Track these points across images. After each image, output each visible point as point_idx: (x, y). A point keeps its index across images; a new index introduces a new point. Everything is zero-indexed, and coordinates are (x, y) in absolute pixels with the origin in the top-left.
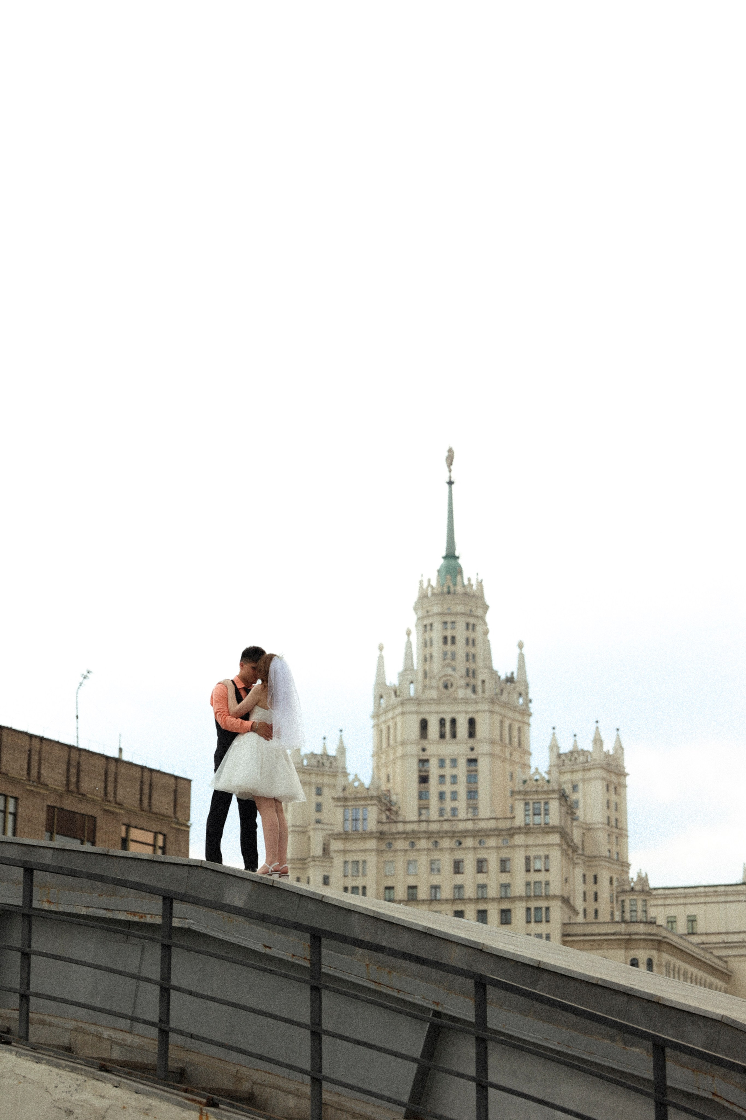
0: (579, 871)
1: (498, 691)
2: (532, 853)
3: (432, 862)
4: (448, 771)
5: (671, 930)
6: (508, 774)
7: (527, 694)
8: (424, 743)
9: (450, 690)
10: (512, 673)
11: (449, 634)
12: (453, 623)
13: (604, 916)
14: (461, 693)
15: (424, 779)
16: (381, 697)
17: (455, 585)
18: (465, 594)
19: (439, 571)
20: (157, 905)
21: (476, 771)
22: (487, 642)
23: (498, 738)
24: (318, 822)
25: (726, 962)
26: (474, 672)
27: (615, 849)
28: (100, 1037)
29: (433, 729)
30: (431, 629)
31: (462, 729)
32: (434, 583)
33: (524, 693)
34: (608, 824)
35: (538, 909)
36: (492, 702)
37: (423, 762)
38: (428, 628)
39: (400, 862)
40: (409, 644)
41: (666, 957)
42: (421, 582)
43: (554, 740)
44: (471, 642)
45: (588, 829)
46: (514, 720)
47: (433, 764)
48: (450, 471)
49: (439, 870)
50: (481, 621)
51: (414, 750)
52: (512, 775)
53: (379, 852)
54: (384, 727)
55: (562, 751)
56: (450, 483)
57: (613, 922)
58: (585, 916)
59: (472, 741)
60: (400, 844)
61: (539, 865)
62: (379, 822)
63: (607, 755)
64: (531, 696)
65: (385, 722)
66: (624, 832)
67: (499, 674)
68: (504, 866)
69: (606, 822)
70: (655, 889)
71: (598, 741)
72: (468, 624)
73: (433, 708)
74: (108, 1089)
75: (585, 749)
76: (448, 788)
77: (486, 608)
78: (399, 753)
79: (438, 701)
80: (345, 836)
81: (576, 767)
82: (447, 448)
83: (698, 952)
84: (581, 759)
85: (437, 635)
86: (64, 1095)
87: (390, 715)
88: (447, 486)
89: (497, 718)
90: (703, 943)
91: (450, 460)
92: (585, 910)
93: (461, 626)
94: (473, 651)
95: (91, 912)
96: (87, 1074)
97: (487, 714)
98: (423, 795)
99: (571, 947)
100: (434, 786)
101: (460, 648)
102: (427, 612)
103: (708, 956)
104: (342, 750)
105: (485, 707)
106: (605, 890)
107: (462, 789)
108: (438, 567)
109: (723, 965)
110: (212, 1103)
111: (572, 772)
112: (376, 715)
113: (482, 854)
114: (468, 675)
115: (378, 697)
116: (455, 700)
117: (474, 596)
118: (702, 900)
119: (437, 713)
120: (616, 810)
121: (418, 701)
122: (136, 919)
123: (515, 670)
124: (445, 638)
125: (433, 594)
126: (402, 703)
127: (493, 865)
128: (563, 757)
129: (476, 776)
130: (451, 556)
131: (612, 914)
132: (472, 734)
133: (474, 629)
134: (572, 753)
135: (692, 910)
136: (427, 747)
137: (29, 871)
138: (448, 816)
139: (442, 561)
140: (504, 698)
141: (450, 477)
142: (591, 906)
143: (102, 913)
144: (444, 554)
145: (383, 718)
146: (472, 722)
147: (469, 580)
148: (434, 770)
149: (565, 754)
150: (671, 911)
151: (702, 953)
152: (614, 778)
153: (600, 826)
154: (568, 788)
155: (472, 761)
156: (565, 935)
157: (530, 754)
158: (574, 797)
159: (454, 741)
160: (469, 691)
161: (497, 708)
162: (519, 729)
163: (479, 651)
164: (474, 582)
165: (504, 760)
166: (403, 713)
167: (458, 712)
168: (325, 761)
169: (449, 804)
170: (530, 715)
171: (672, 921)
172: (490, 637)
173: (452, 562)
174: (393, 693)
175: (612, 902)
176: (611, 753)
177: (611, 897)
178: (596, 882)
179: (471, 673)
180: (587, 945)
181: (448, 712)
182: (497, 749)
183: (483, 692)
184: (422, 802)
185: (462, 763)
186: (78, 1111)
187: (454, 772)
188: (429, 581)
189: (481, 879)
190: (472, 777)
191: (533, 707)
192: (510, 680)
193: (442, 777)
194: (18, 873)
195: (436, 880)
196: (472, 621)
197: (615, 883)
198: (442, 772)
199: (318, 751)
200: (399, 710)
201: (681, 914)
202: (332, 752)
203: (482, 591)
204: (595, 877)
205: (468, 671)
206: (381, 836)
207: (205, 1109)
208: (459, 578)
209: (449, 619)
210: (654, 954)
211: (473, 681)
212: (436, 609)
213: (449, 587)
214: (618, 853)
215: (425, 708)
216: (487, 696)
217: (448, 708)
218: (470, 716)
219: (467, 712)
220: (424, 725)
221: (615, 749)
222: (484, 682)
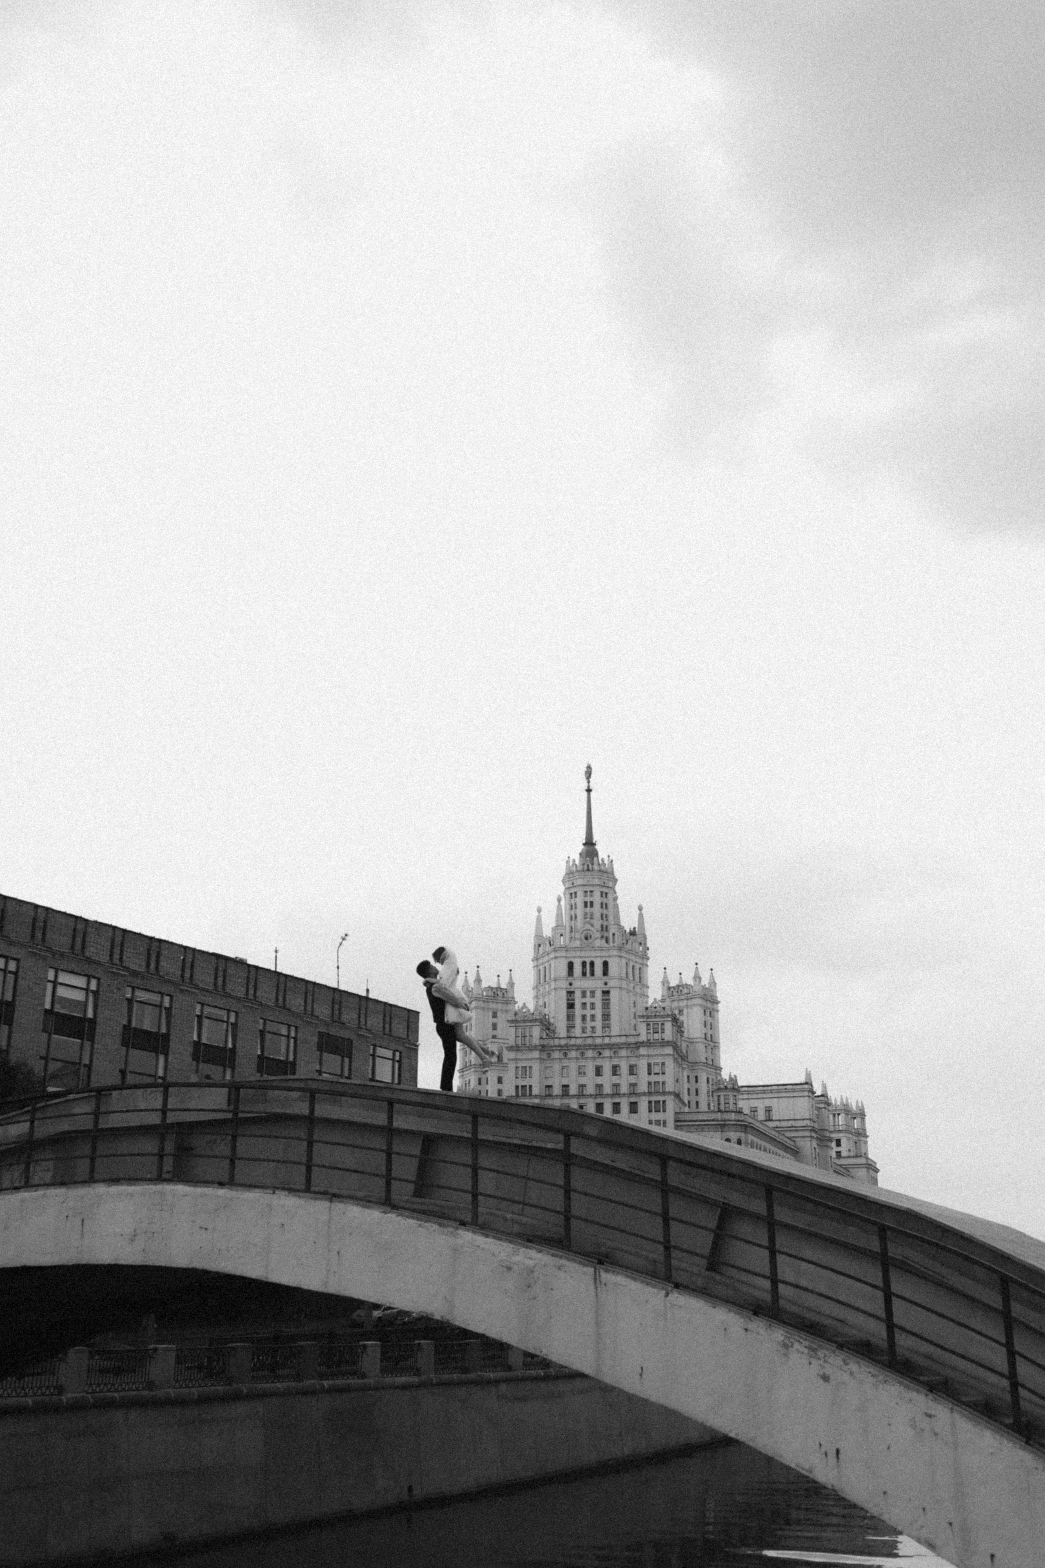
0: (685, 1074)
1: (624, 941)
2: (652, 1061)
3: (579, 1067)
4: (588, 1000)
5: (754, 1117)
6: (632, 1002)
7: (645, 944)
8: (570, 979)
9: (590, 941)
10: (634, 928)
11: (588, 899)
12: (591, 892)
13: (703, 1107)
14: (599, 943)
15: (571, 1006)
16: (539, 945)
17: (593, 864)
18: (600, 871)
19: (580, 854)
20: (561, 1137)
21: (609, 1000)
22: (616, 907)
23: (624, 975)
24: (494, 1037)
25: (794, 1141)
26: (607, 927)
27: (711, 1057)
28: (506, 1220)
29: (578, 969)
30: (576, 897)
31: (598, 969)
32: (577, 862)
33: (643, 943)
34: (706, 1039)
35: (657, 1102)
36: (620, 949)
37: (570, 993)
38: (573, 895)
39: (557, 1067)
40: (559, 907)
41: (750, 1137)
42: (568, 862)
43: (665, 977)
44: (604, 906)
45: (691, 1041)
46: (636, 962)
47: (578, 995)
48: (589, 782)
49: (585, 1073)
50: (612, 892)
51: (564, 984)
52: (635, 1003)
53: (541, 1060)
54: (541, 967)
55: (672, 985)
56: (589, 791)
57: (710, 1111)
58: (689, 1107)
59: (606, 977)
60: (556, 1055)
61: (657, 1069)
62: (541, 1038)
63: (704, 988)
64: (648, 945)
65: (543, 964)
66: (717, 1045)
67: (625, 928)
68: (632, 1070)
69: (703, 1036)
70: (743, 1087)
71: (697, 978)
72: (602, 893)
73: (577, 954)
74: (533, 1253)
75: (688, 983)
76: (588, 1012)
77: (615, 881)
78: (553, 987)
79: (581, 949)
80: (515, 1048)
81: (682, 997)
82: (586, 765)
83: (773, 1134)
84: (685, 991)
85: (580, 900)
86: (505, 1258)
87: (546, 958)
88: (586, 794)
89: (624, 961)
90: (777, 1127)
91: (589, 773)
92: (689, 1102)
93: (597, 894)
94: (605, 912)
95: (497, 1139)
96: (520, 1244)
97: (617, 959)
98: (570, 1017)
99: (682, 1130)
100: (578, 1011)
101: (597, 910)
102: (573, 884)
103: (781, 1137)
104: (511, 984)
105: (615, 953)
106: (703, 1087)
107: (598, 1012)
108: (580, 851)
109: (792, 1143)
110: (600, 1262)
111: (679, 1000)
112: (536, 959)
113: (615, 1062)
114: (602, 930)
115: (537, 946)
116: (593, 949)
117: (607, 873)
118: (776, 1095)
119: (581, 957)
120: (711, 1029)
121: (566, 949)
122: (526, 1143)
123: (637, 926)
124: (586, 903)
125: (577, 871)
126: (555, 950)
127: (624, 1069)
128: (672, 990)
129: (608, 1004)
130: (589, 843)
131: (709, 1105)
132: (605, 973)
133: (606, 897)
134: (678, 986)
135: (768, 1103)
136: (573, 982)
137: (475, 1117)
138: (589, 1034)
139: (583, 847)
140: (629, 946)
141: (589, 787)
142: (694, 1099)
143: (504, 1140)
144: (584, 842)
145: (540, 961)
146: (605, 964)
147: (603, 860)
148: (578, 1000)
149: (674, 988)
150: (754, 1103)
151: (777, 1135)
152: (709, 1005)
153: (700, 1040)
154: (676, 1012)
155: (606, 993)
156: (676, 1121)
157: (648, 987)
158: (681, 1018)
159: (593, 978)
160: (604, 941)
161: (624, 954)
162: (640, 969)
163: (610, 912)
164: (606, 862)
165: (629, 991)
166: (556, 958)
167: (596, 957)
168: (499, 993)
169: (589, 1024)
170: (648, 959)
171: (754, 1110)
172: (619, 902)
173: (591, 848)
174: (548, 943)
175: (709, 1096)
176: (707, 986)
177: (708, 1092)
178: (697, 1081)
179: (604, 929)
180: (692, 1129)
181: (588, 957)
182: (624, 984)
183: (614, 942)
184: (571, 1023)
185: (598, 994)
186: (515, 1267)
187: (593, 1000)
188: (574, 861)
189: (615, 1080)
190: (606, 1004)
191: (650, 953)
192: (633, 933)
193: (584, 1004)
194: (470, 1118)
195: (582, 1080)
196: (605, 890)
197: (711, 1083)
198: (584, 1000)
199: (494, 985)
200: (552, 955)
201: (761, 1105)
202: (503, 986)
203: (613, 868)
204: (696, 1077)
205: (602, 926)
206: (543, 1048)
207: (598, 1266)
208: (595, 859)
209: (588, 889)
210: (742, 1135)
211: (606, 934)
212: (579, 882)
213: (588, 866)
214: (712, 1060)
215: (572, 954)
216: (615, 945)
217: (588, 954)
218: (604, 959)
219: (601, 957)
220: (571, 966)
221: (709, 983)
222: (614, 934)
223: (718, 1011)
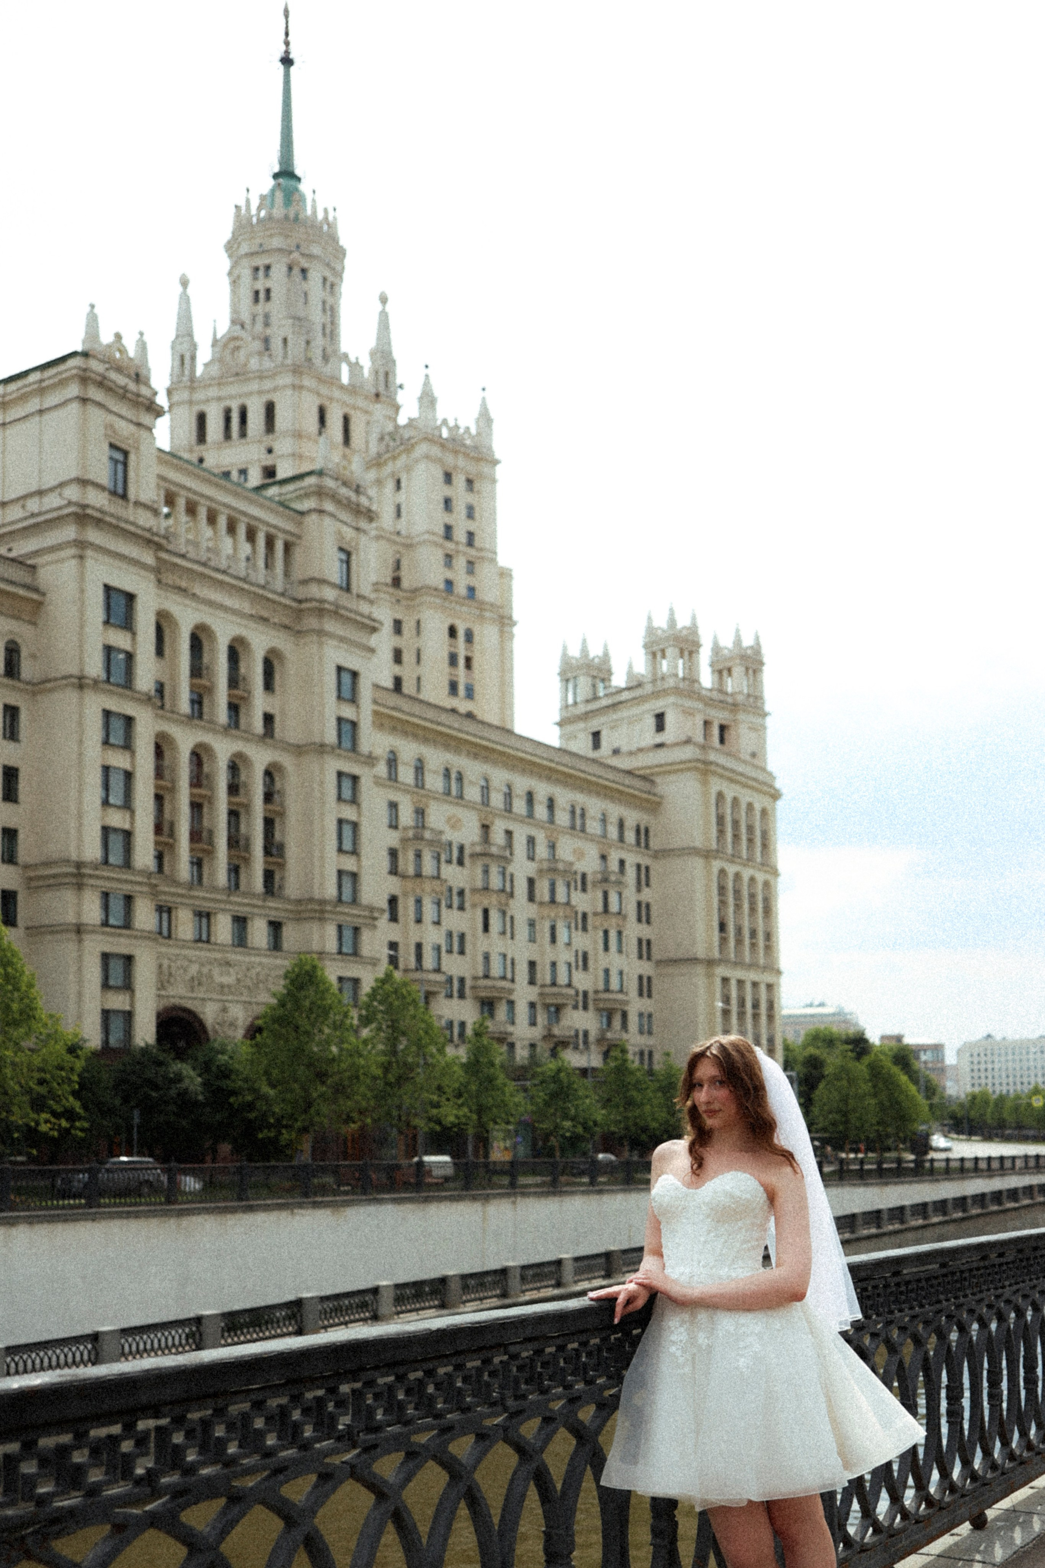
8: (200, 450)
9: (239, 360)
11: (262, 287)
14: (254, 364)
23: (311, 429)
29: (214, 427)
31: (256, 420)
36: (296, 370)
45: (408, 545)
59: (269, 437)
63: (465, 433)
69: (439, 531)
73: (213, 392)
79: (223, 381)
81: (398, 449)
89: (310, 399)
93: (278, 271)
97: (289, 392)
105: (286, 379)
116: (245, 376)
119: (218, 399)
121: (190, 384)
130: (287, 172)
131: (454, 686)
132: (269, 427)
136: (205, 455)
146: (270, 410)
152: (466, 467)
153: (428, 538)
155: (269, 472)
159: (243, 441)
160: (264, 357)
161: (307, 382)
166: (171, 407)
167: (250, 395)
175: (454, 666)
177: (453, 657)
178: (418, 633)
181: (233, 396)
182: (308, 448)
183: (285, 356)
185: (255, 476)
196: (299, 261)
204: (418, 622)
214: (471, 588)
215: (200, 395)
216: (289, 361)
217: (232, 390)
218: (265, 398)
219: (260, 392)
220: (202, 419)
221: (478, 421)
222: (285, 340)
223: (494, 481)
